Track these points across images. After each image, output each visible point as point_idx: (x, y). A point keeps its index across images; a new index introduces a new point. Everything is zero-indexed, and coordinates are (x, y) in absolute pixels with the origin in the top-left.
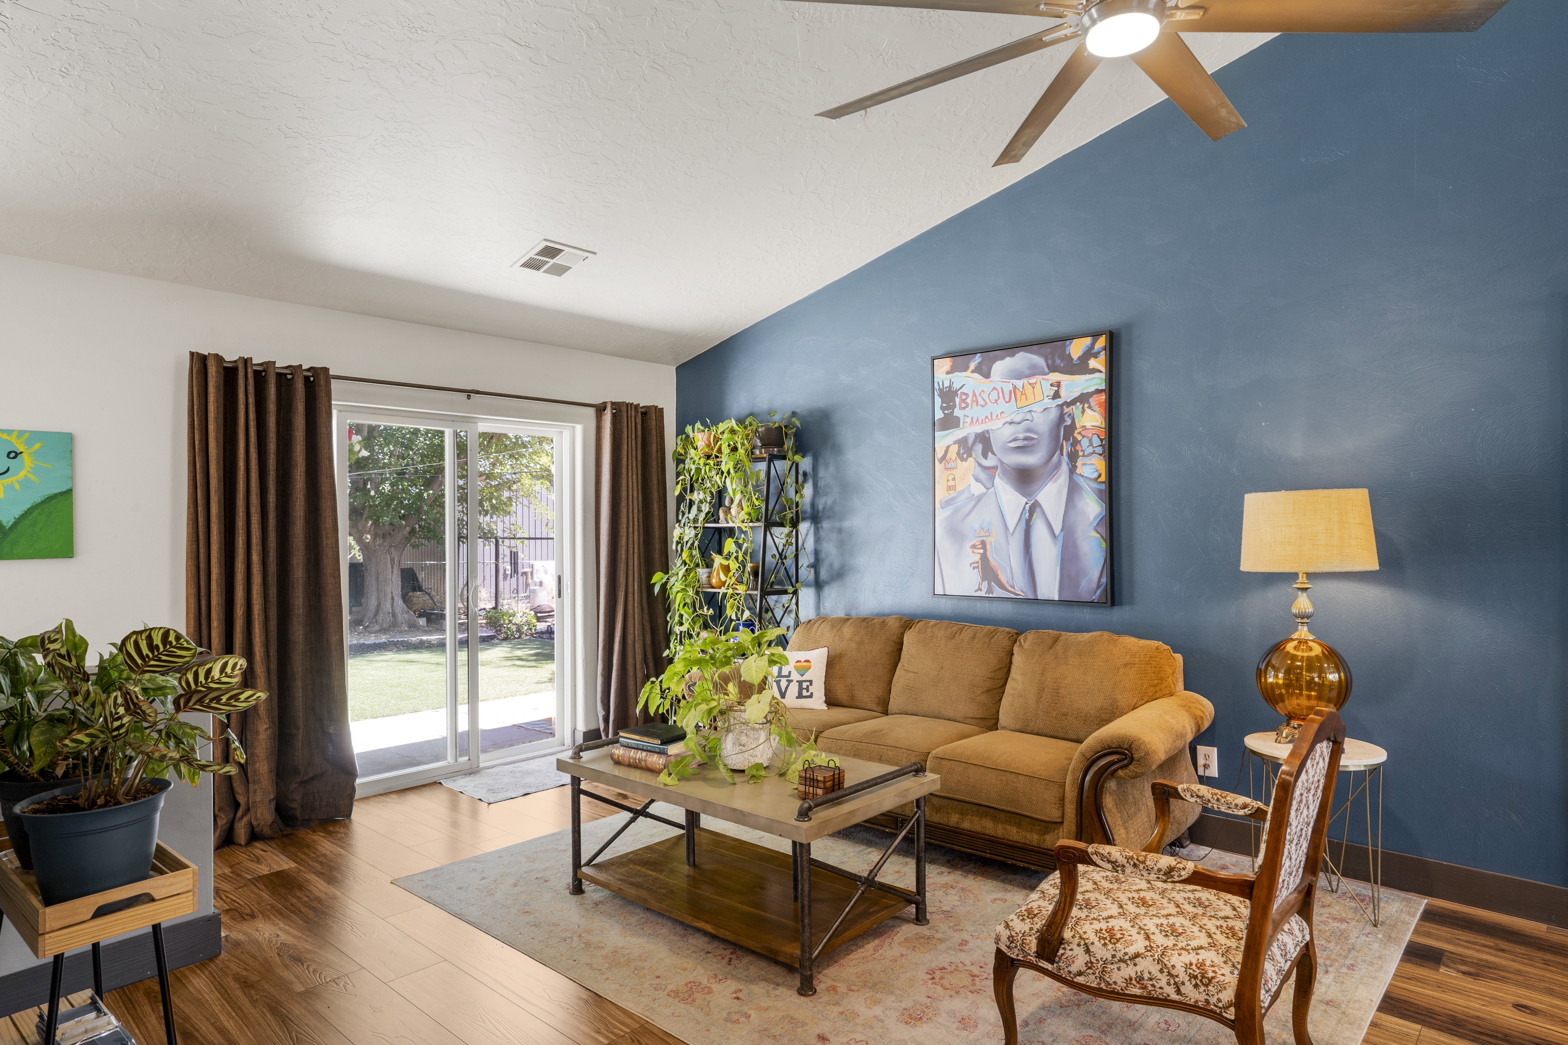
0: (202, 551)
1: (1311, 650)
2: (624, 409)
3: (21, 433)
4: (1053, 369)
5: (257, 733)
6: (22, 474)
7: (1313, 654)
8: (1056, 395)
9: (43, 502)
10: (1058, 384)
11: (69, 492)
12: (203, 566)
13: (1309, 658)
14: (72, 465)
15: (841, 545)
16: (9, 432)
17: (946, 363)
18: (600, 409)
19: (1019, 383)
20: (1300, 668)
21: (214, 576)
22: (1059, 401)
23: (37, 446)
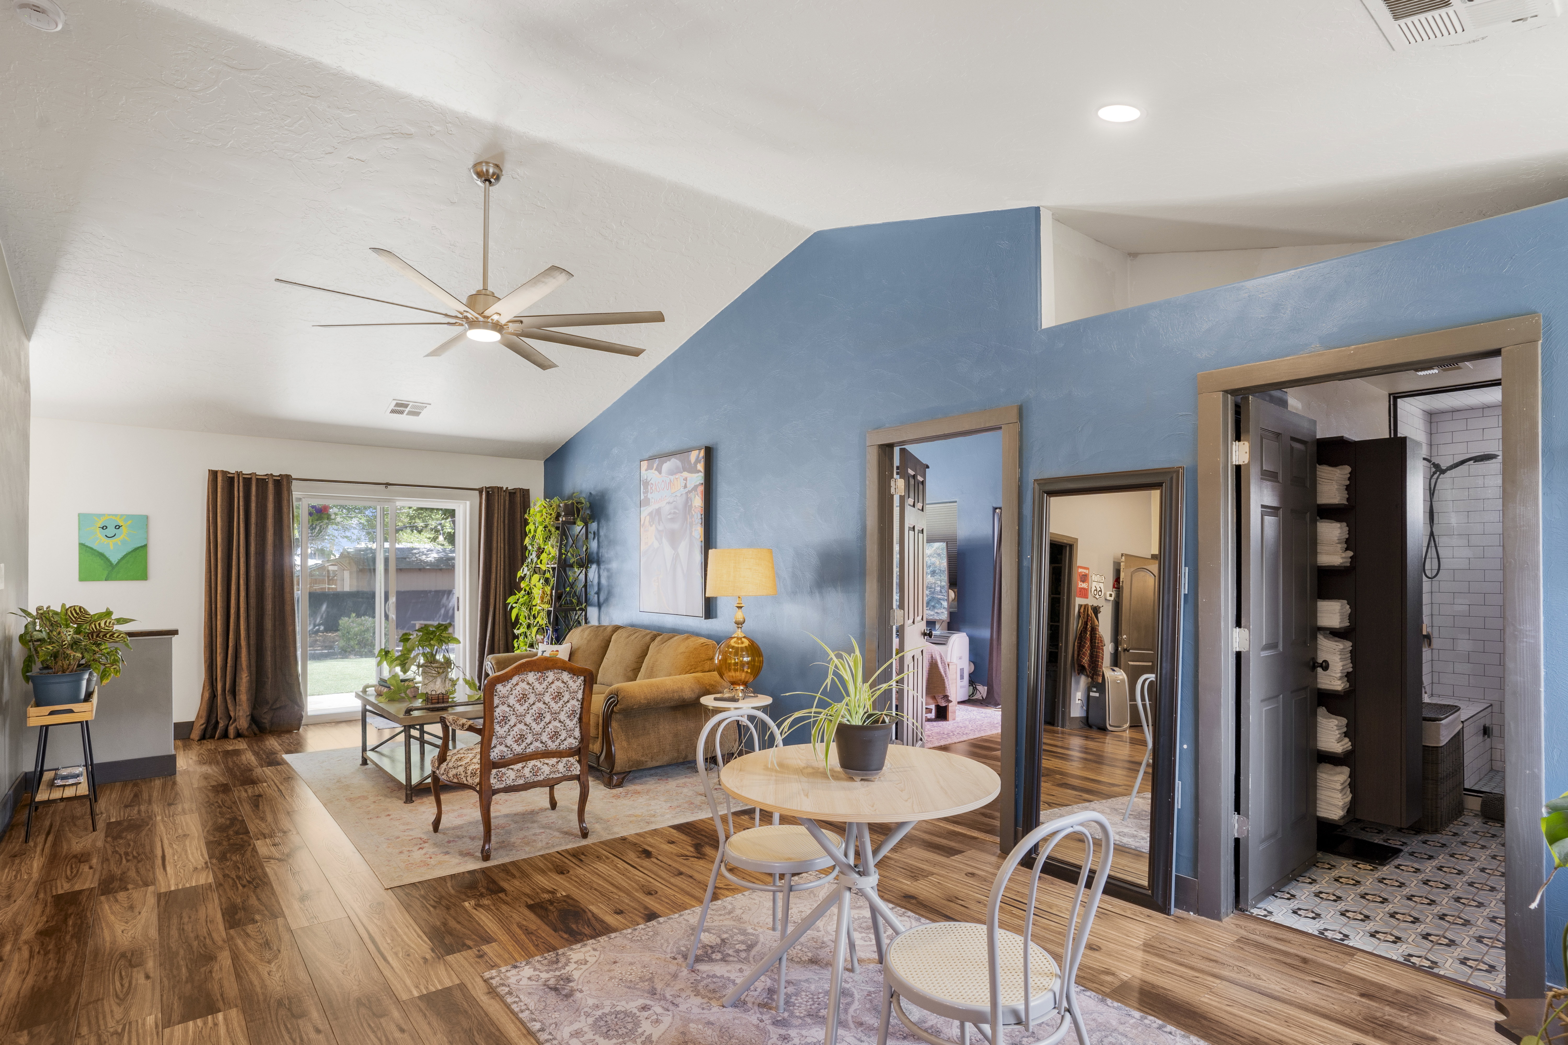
0: (213, 577)
1: (742, 643)
2: (496, 490)
3: (122, 515)
4: (685, 470)
5: (241, 679)
6: (122, 537)
7: (743, 645)
8: (685, 487)
9: (132, 551)
10: (686, 479)
11: (145, 546)
12: (213, 586)
13: (738, 648)
14: (147, 532)
15: (609, 578)
16: (116, 515)
17: (644, 464)
18: (480, 491)
19: (672, 477)
20: (730, 653)
21: (219, 592)
22: (687, 490)
23: (129, 522)
